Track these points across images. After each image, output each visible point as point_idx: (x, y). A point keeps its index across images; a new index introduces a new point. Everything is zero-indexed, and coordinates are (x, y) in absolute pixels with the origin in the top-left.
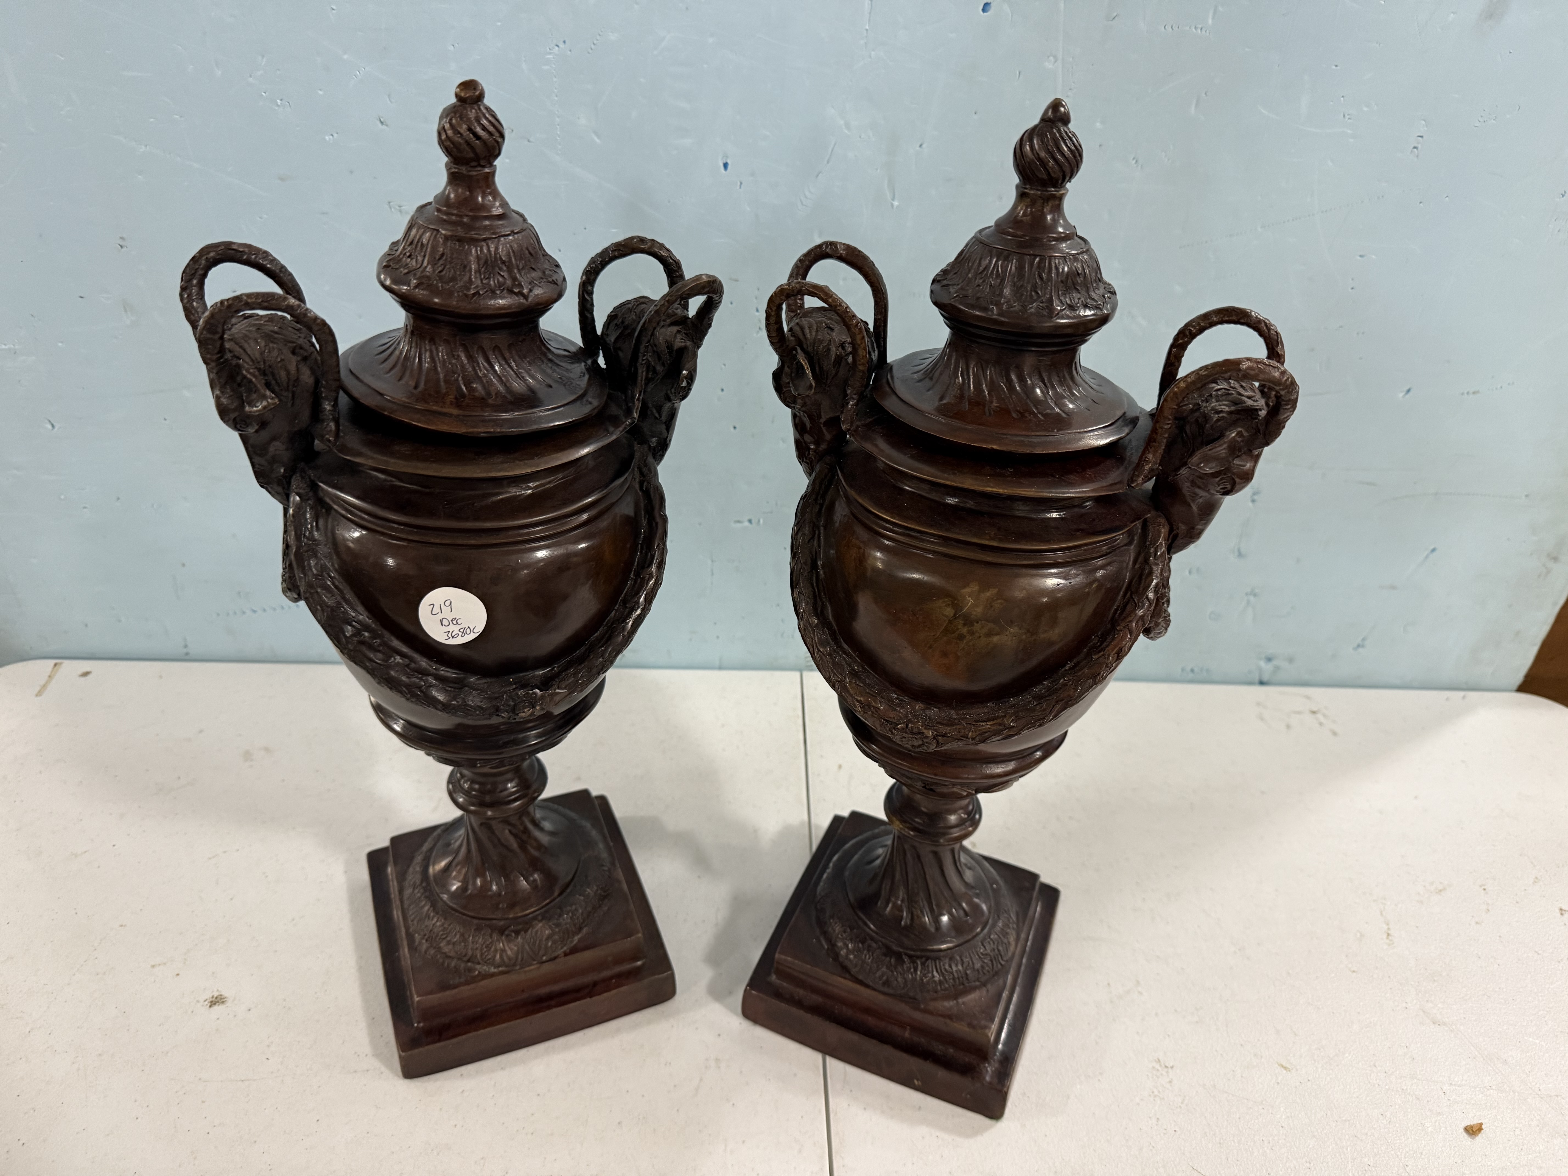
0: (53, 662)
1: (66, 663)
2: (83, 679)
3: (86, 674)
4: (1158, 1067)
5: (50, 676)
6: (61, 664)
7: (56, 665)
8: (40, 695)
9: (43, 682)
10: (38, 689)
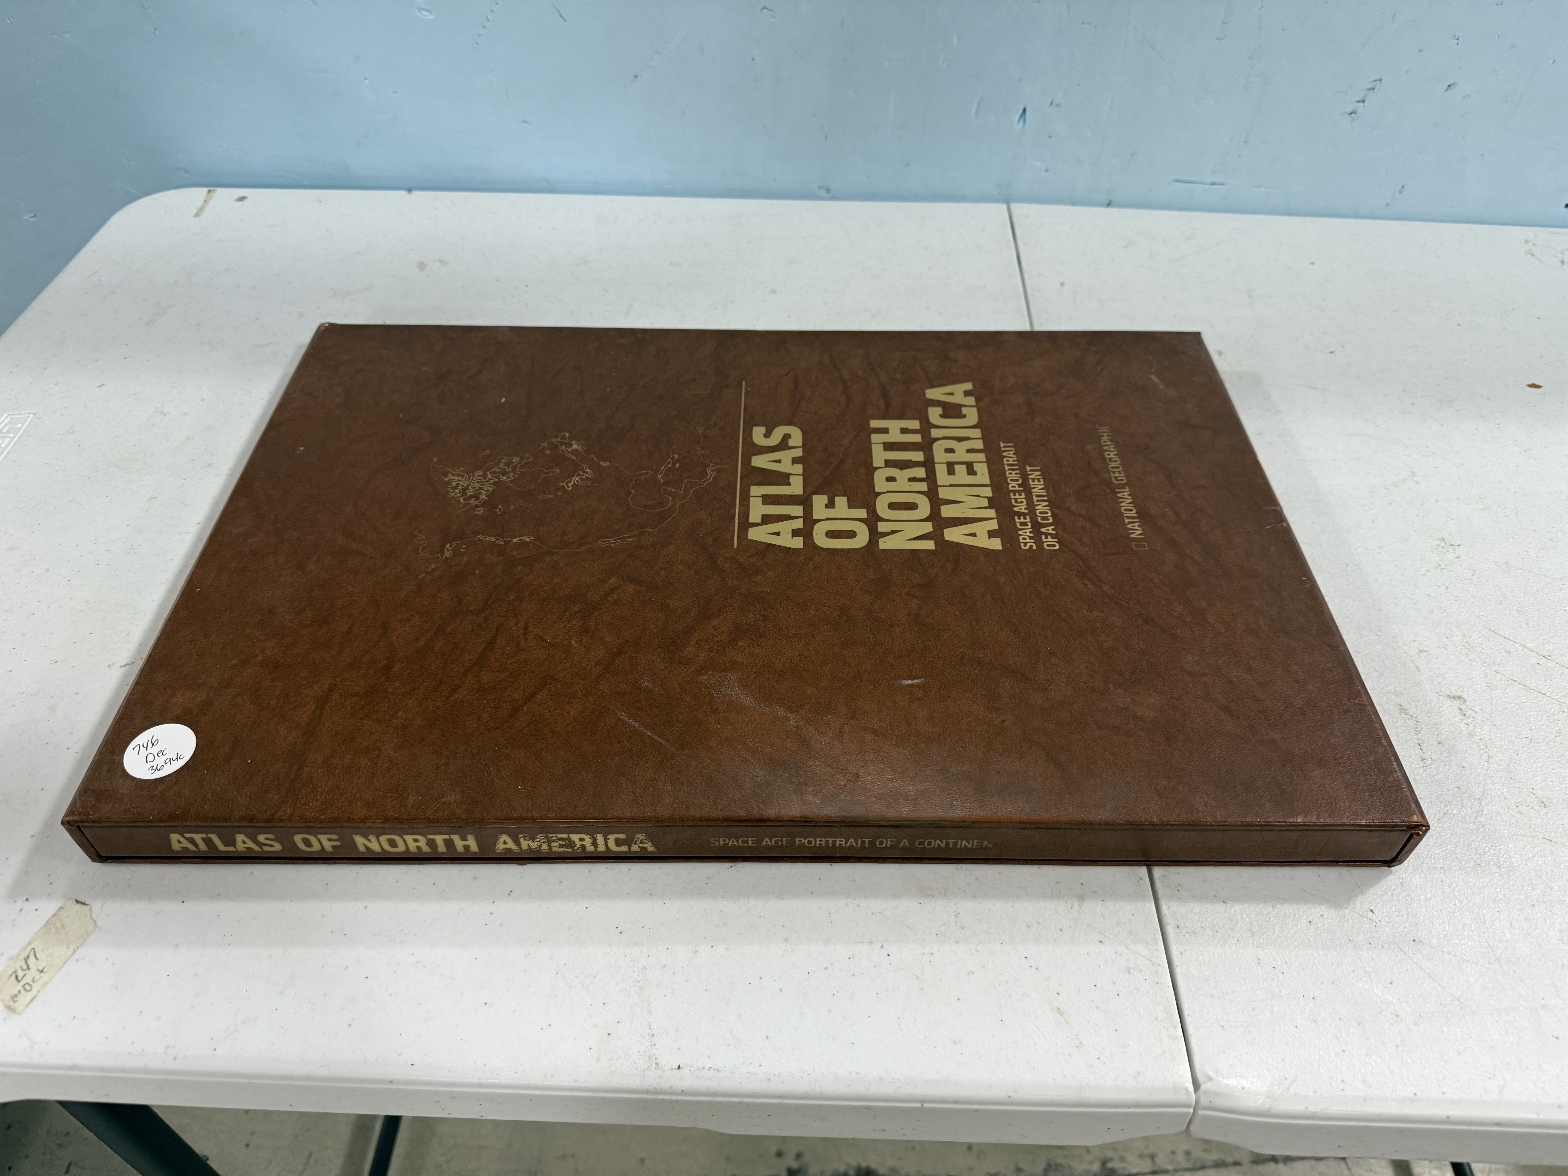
0: (206, 190)
1: (220, 191)
2: (240, 203)
3: (242, 199)
4: (1443, 544)
5: (205, 201)
6: (214, 190)
7: (209, 191)
8: (199, 216)
9: (199, 205)
10: (195, 211)
